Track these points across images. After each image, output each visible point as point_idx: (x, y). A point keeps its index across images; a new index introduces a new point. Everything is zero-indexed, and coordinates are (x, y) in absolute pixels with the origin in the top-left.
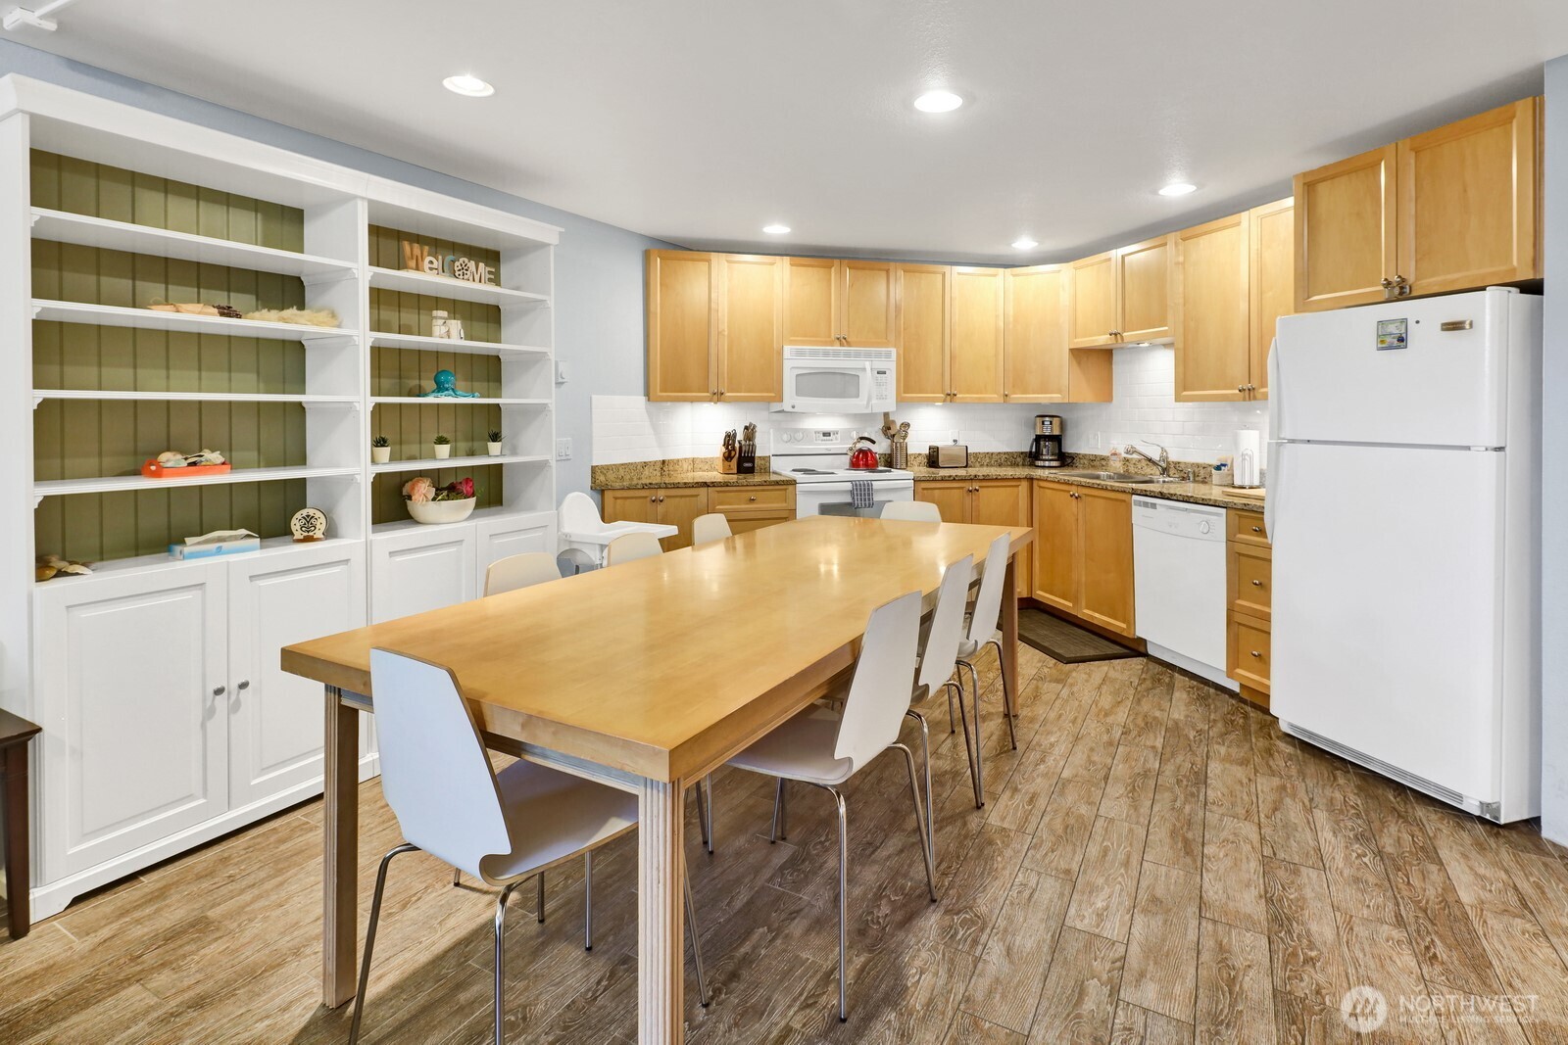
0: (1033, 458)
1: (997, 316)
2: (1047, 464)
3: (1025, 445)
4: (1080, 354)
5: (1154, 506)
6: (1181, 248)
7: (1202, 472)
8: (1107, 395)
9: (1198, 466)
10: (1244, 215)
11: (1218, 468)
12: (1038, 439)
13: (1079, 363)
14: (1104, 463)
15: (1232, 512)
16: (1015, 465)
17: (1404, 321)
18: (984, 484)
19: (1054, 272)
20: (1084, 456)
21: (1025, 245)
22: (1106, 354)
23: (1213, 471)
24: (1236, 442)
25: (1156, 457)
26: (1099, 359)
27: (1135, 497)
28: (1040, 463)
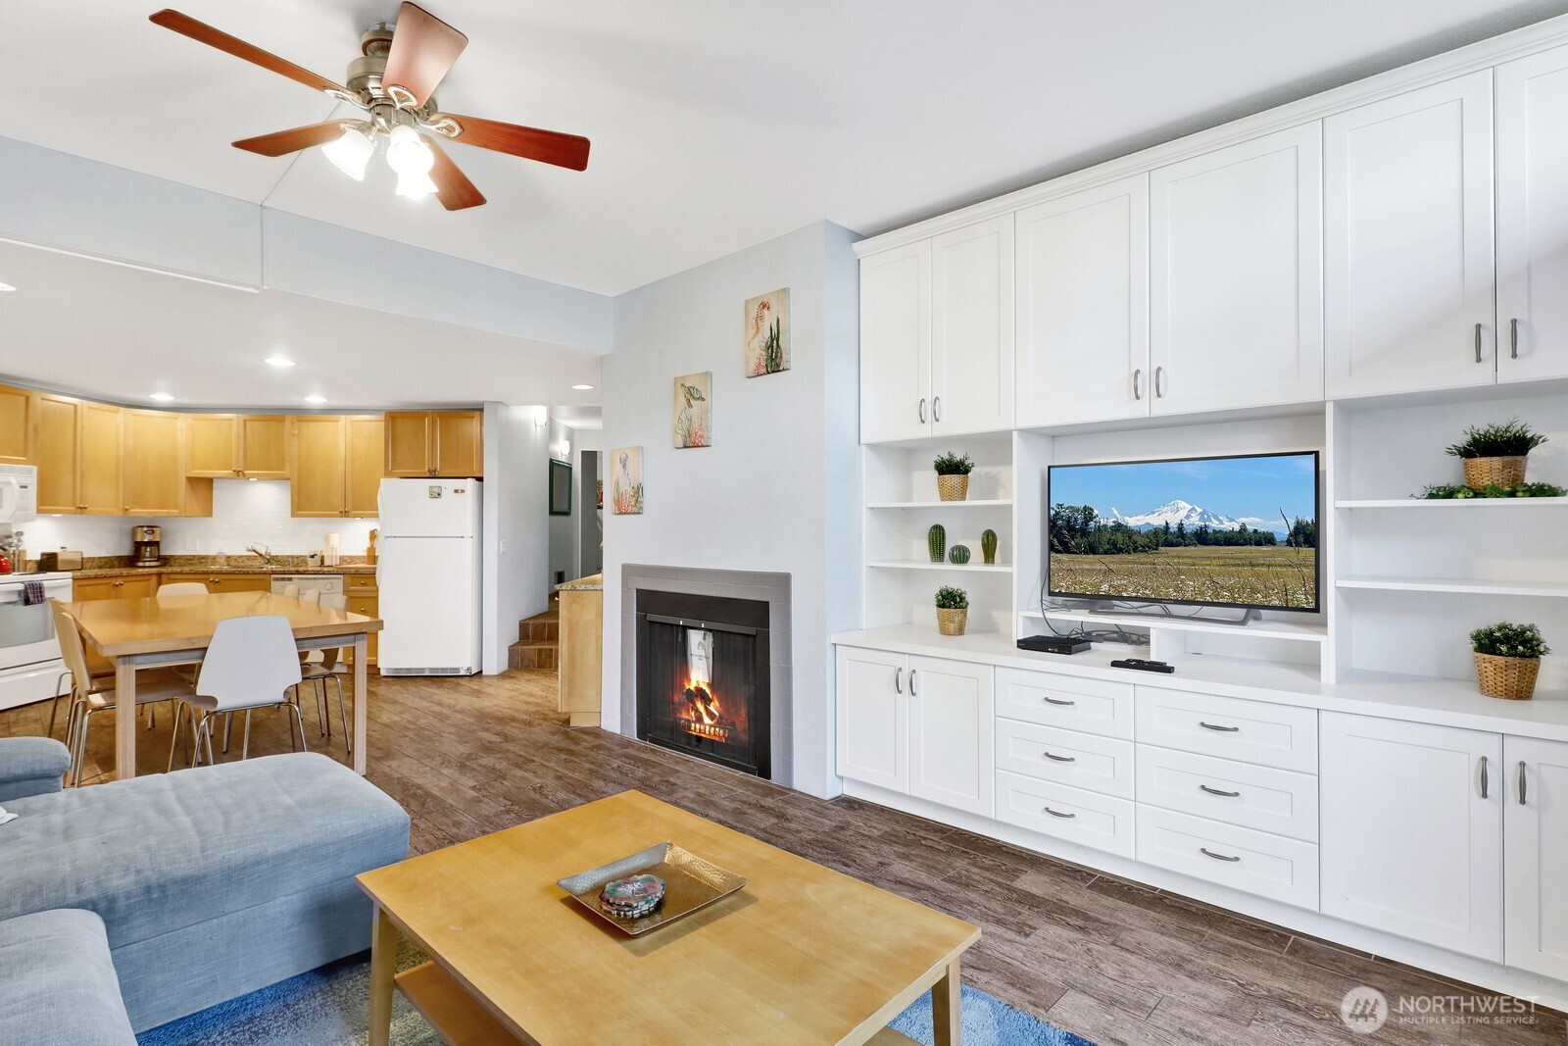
0: (132, 561)
1: (118, 446)
2: (147, 564)
3: (126, 550)
4: (193, 481)
5: (290, 579)
6: (296, 425)
7: (295, 560)
8: (208, 512)
9: (292, 557)
10: (342, 417)
11: (313, 557)
12: (138, 546)
13: (192, 487)
14: (203, 561)
15: (347, 577)
16: (112, 567)
17: (440, 487)
18: (127, 579)
19: (172, 418)
20: (181, 557)
21: (162, 397)
22: (208, 482)
23: (309, 559)
24: (327, 540)
25: (263, 552)
26: (203, 486)
27: (273, 576)
28: (141, 564)
